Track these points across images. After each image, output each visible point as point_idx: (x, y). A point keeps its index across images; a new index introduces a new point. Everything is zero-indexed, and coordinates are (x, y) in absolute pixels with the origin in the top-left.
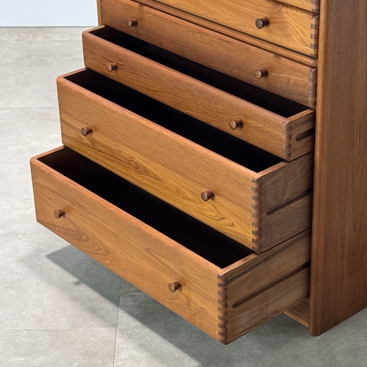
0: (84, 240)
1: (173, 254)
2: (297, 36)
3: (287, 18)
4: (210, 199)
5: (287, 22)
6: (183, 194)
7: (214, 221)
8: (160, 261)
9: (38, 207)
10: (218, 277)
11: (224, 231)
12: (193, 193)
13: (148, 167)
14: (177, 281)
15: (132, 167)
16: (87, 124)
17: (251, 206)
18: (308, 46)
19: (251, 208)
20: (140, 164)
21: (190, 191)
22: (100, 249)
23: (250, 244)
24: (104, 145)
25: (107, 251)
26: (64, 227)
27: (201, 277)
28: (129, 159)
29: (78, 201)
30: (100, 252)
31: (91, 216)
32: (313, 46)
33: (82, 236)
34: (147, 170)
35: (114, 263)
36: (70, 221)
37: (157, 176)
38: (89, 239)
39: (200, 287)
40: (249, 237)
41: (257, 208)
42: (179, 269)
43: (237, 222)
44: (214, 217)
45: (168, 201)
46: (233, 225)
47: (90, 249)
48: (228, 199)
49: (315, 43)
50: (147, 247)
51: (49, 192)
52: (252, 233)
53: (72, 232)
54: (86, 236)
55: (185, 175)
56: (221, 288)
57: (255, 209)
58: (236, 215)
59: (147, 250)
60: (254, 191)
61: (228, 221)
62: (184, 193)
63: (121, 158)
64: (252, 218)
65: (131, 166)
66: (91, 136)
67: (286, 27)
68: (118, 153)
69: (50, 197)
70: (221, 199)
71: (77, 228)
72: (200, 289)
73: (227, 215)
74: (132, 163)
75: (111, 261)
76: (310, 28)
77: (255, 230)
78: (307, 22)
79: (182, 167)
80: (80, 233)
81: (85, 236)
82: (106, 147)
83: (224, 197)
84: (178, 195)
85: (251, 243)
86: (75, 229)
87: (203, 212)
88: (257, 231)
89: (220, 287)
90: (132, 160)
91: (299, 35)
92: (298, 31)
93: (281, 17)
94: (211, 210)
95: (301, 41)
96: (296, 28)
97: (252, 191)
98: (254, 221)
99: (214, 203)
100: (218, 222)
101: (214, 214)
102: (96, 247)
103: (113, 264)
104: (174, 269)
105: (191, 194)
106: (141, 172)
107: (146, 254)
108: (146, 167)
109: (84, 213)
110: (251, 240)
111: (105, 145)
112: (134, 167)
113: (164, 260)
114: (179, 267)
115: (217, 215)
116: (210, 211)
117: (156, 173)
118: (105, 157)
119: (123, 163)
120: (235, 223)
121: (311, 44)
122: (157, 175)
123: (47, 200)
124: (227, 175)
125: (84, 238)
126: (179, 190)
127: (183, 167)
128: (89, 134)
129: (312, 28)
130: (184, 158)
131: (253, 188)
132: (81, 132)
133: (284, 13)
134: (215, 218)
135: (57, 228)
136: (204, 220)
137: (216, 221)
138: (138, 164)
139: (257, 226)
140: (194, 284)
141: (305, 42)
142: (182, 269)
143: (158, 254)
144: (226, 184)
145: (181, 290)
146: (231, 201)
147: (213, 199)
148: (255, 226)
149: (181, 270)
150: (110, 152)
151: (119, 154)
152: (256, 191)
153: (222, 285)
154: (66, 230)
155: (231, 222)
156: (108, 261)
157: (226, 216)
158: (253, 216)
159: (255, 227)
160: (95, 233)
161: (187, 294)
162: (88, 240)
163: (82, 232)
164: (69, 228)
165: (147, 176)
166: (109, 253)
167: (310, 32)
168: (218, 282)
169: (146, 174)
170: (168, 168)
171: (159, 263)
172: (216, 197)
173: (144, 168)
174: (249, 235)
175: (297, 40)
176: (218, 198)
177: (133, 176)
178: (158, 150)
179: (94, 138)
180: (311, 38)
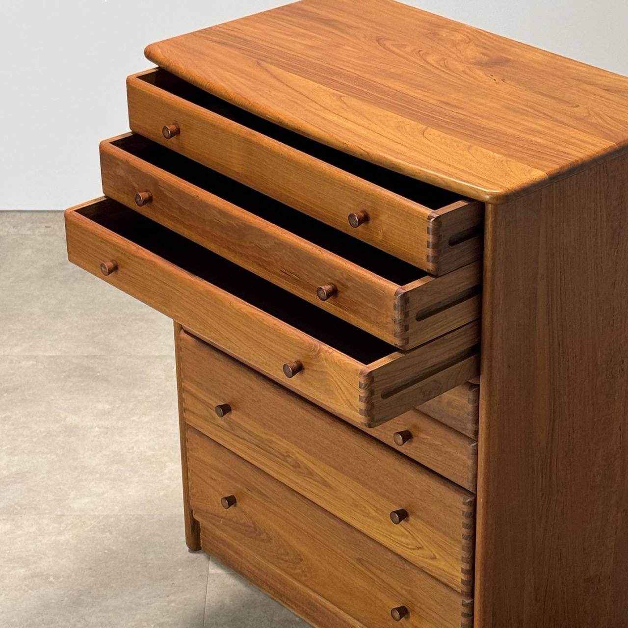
0: (263, 540)
1: (399, 569)
2: (342, 394)
3: (327, 368)
4: (403, 521)
5: (326, 373)
6: (363, 509)
7: (407, 549)
8: (378, 577)
9: (194, 490)
10: (463, 605)
11: (422, 565)
12: (378, 509)
13: (312, 467)
14: (404, 605)
15: (289, 466)
16: (224, 400)
17: (461, 536)
18: (357, 411)
19: (460, 538)
20: (302, 462)
21: (374, 506)
22: (288, 554)
23: (457, 586)
24: (248, 430)
25: (299, 557)
26: (233, 519)
27: (438, 603)
28: (286, 454)
29: (257, 487)
30: (287, 558)
31: (276, 509)
32: (363, 412)
33: (260, 534)
34: (311, 470)
35: (308, 575)
36: (243, 512)
37: (326, 481)
38: (271, 539)
39: (436, 616)
40: (457, 577)
41: (468, 539)
42: (406, 590)
43: (440, 555)
44: (408, 544)
45: (341, 516)
46: (434, 558)
47: (272, 552)
48: (429, 523)
49: (366, 408)
50: (360, 557)
51: (214, 471)
52: (462, 572)
53: (246, 528)
54: (267, 534)
55: (367, 484)
56: (466, 619)
57: (466, 540)
58: (439, 546)
59: (360, 560)
60: (465, 516)
61: (427, 553)
62: (365, 508)
63: (272, 451)
64: (463, 552)
65: (288, 463)
66: (229, 416)
67: (327, 379)
68: (268, 444)
69: (215, 477)
70: (419, 522)
71: (254, 523)
72: (436, 619)
73: (427, 544)
74: (289, 460)
75: (303, 571)
76: (358, 387)
77: (466, 568)
78: (354, 378)
79: (362, 474)
80: (258, 529)
81: (264, 534)
82: (250, 433)
83: (422, 520)
84: (357, 510)
85: (461, 585)
86: (251, 524)
87: (392, 537)
88: (468, 569)
89: (466, 617)
90: (289, 456)
91: (344, 393)
92: (343, 388)
93: (318, 364)
94: (403, 535)
95: (347, 402)
96: (339, 384)
97: (463, 517)
98: (464, 556)
99: (408, 526)
100: (413, 552)
101: (407, 541)
102: (282, 551)
103: (306, 576)
104: (399, 589)
105: (374, 510)
106: (302, 473)
107: (357, 565)
108: (309, 467)
109: (266, 504)
110: (460, 581)
111: (250, 432)
112: (291, 465)
113: (384, 576)
114: (406, 587)
115: (412, 543)
116: (402, 537)
117: (324, 477)
118: (248, 447)
119: (275, 457)
120: (438, 557)
121: (361, 410)
122: (326, 479)
123: (209, 481)
124: (426, 491)
125: (264, 536)
126: (357, 503)
127: (364, 473)
128: (227, 414)
129: (360, 387)
130: (365, 461)
131: (463, 512)
132: (215, 409)
133: (323, 360)
134: (410, 547)
135: (222, 520)
136: (393, 547)
137: (409, 550)
138: (299, 462)
139: (468, 563)
140: (428, 611)
141: (352, 405)
142: (410, 590)
143: (377, 568)
144: (425, 502)
145: (408, 618)
146: (433, 526)
147: (407, 521)
148: (465, 562)
149: (410, 592)
150: (257, 441)
151: (271, 446)
152: (468, 517)
153: (468, 615)
154: (237, 523)
155: (432, 554)
156: (299, 571)
157: (425, 545)
158: (463, 550)
159: (465, 564)
160: (282, 532)
161: (416, 623)
162: (269, 539)
163: (261, 529)
164: (242, 522)
165: (312, 479)
166: (301, 560)
167: (359, 394)
168: (463, 611)
169: (311, 477)
170: (343, 473)
171: (376, 580)
172: (411, 518)
173: (307, 468)
174: (456, 574)
175: (342, 400)
176: (413, 520)
177: (290, 477)
178: (329, 447)
179: (232, 419)
180: (360, 401)
